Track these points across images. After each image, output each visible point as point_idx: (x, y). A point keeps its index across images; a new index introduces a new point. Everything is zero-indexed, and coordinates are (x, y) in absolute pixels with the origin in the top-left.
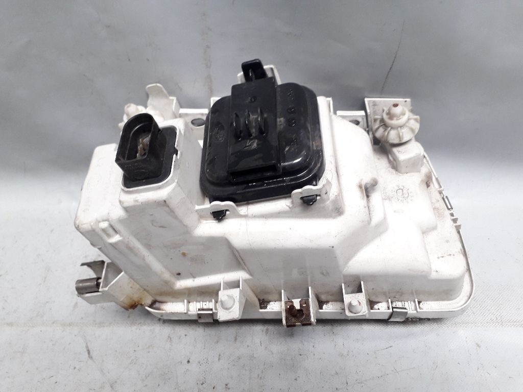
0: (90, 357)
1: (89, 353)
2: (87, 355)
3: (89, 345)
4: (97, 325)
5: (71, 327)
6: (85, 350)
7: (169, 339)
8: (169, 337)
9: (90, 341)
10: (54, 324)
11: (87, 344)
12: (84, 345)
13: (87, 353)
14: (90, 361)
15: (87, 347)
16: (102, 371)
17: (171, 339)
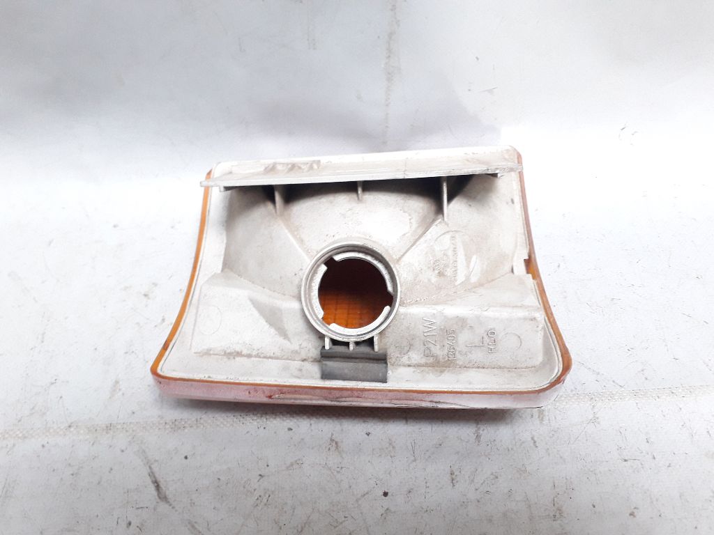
0: (162, 497)
1: (158, 487)
2: (155, 493)
3: (156, 468)
4: (168, 426)
5: (111, 432)
6: (149, 481)
7: (334, 444)
8: (332, 440)
9: (156, 461)
10: (72, 429)
11: (150, 467)
12: (145, 471)
13: (152, 488)
14: (163, 507)
15: (152, 474)
16: (193, 526)
17: (336, 443)
